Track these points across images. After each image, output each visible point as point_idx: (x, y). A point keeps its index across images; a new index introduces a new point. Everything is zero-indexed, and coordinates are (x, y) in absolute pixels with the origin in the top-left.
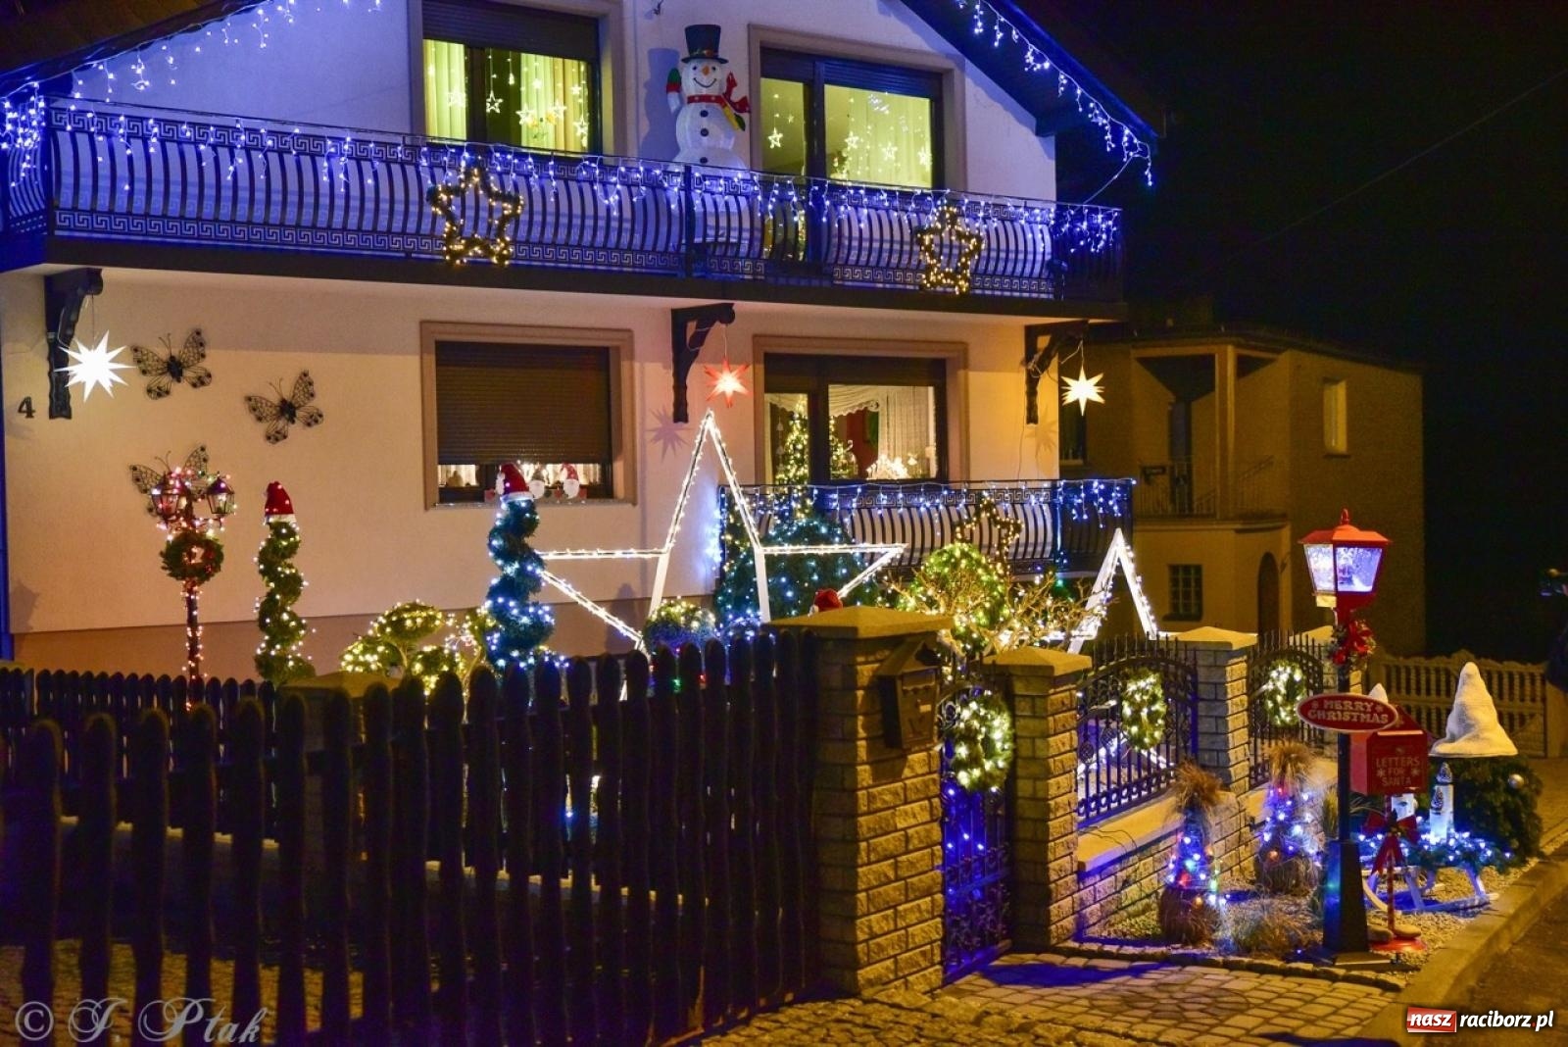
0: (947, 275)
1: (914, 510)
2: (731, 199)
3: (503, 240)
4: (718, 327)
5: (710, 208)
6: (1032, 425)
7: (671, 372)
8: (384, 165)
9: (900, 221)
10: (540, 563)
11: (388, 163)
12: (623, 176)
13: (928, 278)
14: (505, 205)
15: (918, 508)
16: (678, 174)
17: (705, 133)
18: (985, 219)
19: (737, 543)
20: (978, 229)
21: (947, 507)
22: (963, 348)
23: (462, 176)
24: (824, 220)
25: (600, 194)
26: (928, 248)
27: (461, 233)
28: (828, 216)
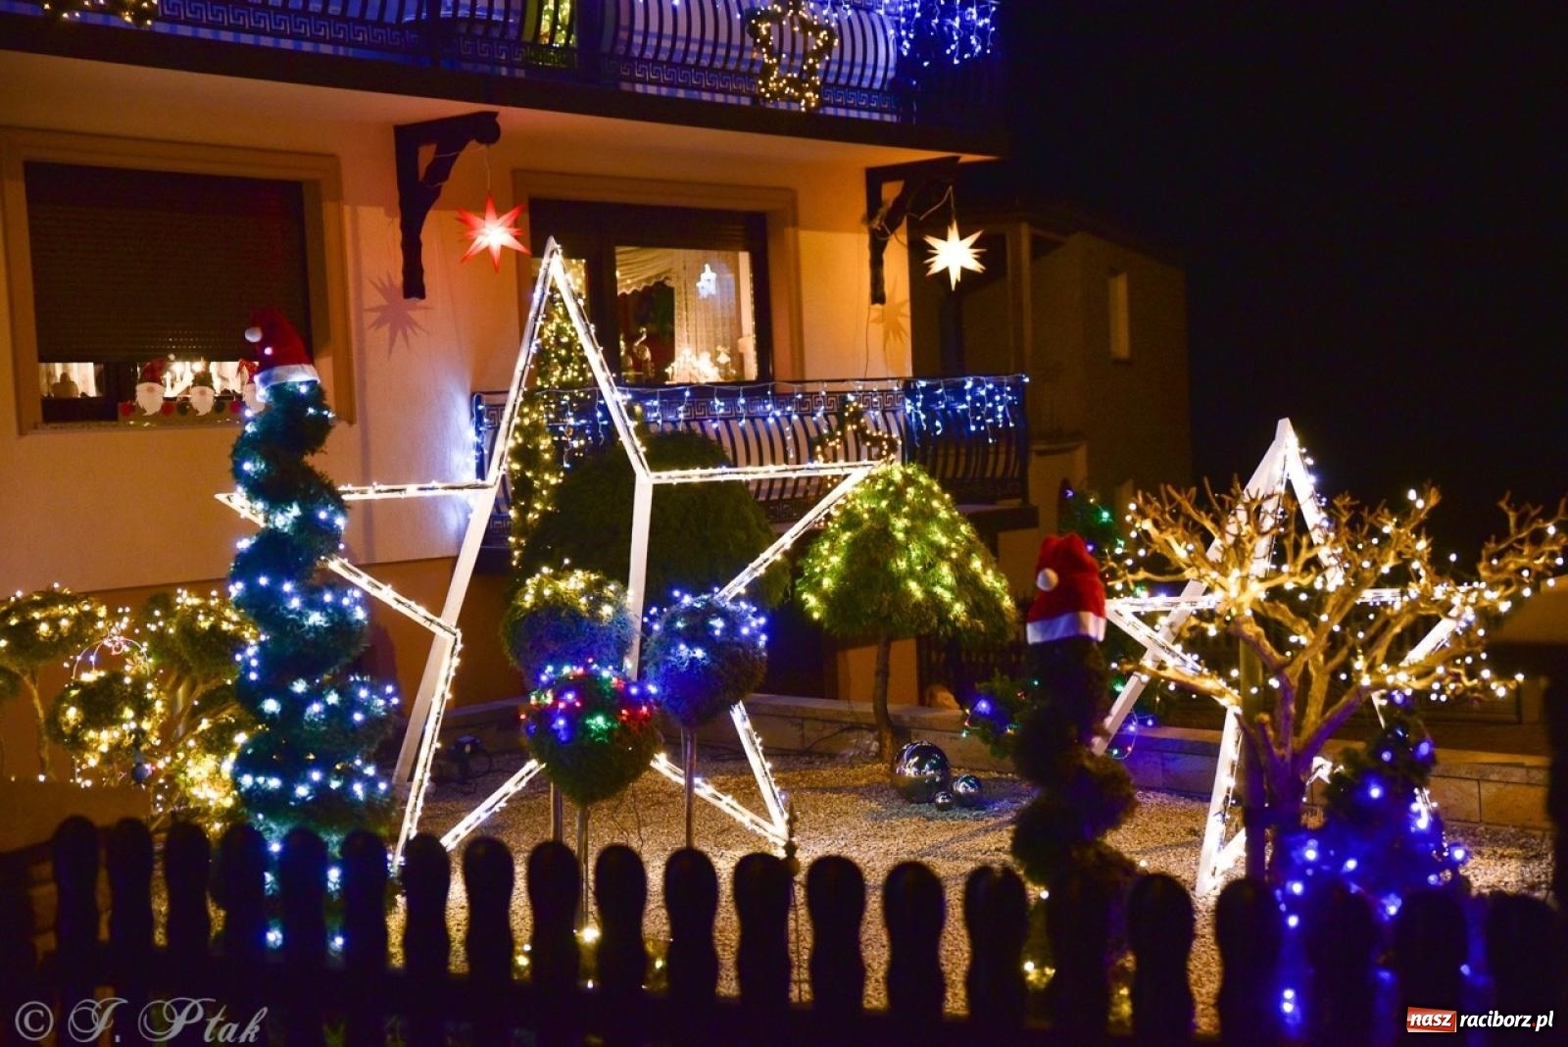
0: (791, 82)
1: (758, 422)
6: (878, 306)
10: (342, 507)
13: (766, 84)
15: (764, 419)
19: (529, 474)
21: (801, 417)
22: (790, 197)
26: (765, 41)
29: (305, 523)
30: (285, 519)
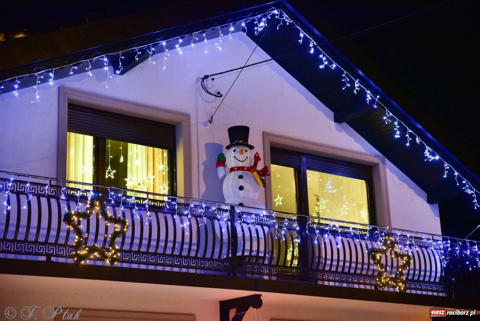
0: (391, 279)
2: (259, 228)
3: (114, 248)
4: (251, 310)
5: (247, 235)
8: (35, 198)
9: (361, 245)
11: (39, 196)
12: (191, 210)
13: (380, 281)
14: (116, 225)
16: (226, 211)
17: (241, 188)
18: (410, 245)
20: (407, 251)
23: (88, 206)
24: (316, 242)
25: (178, 221)
26: (379, 262)
27: (86, 244)
28: (318, 240)
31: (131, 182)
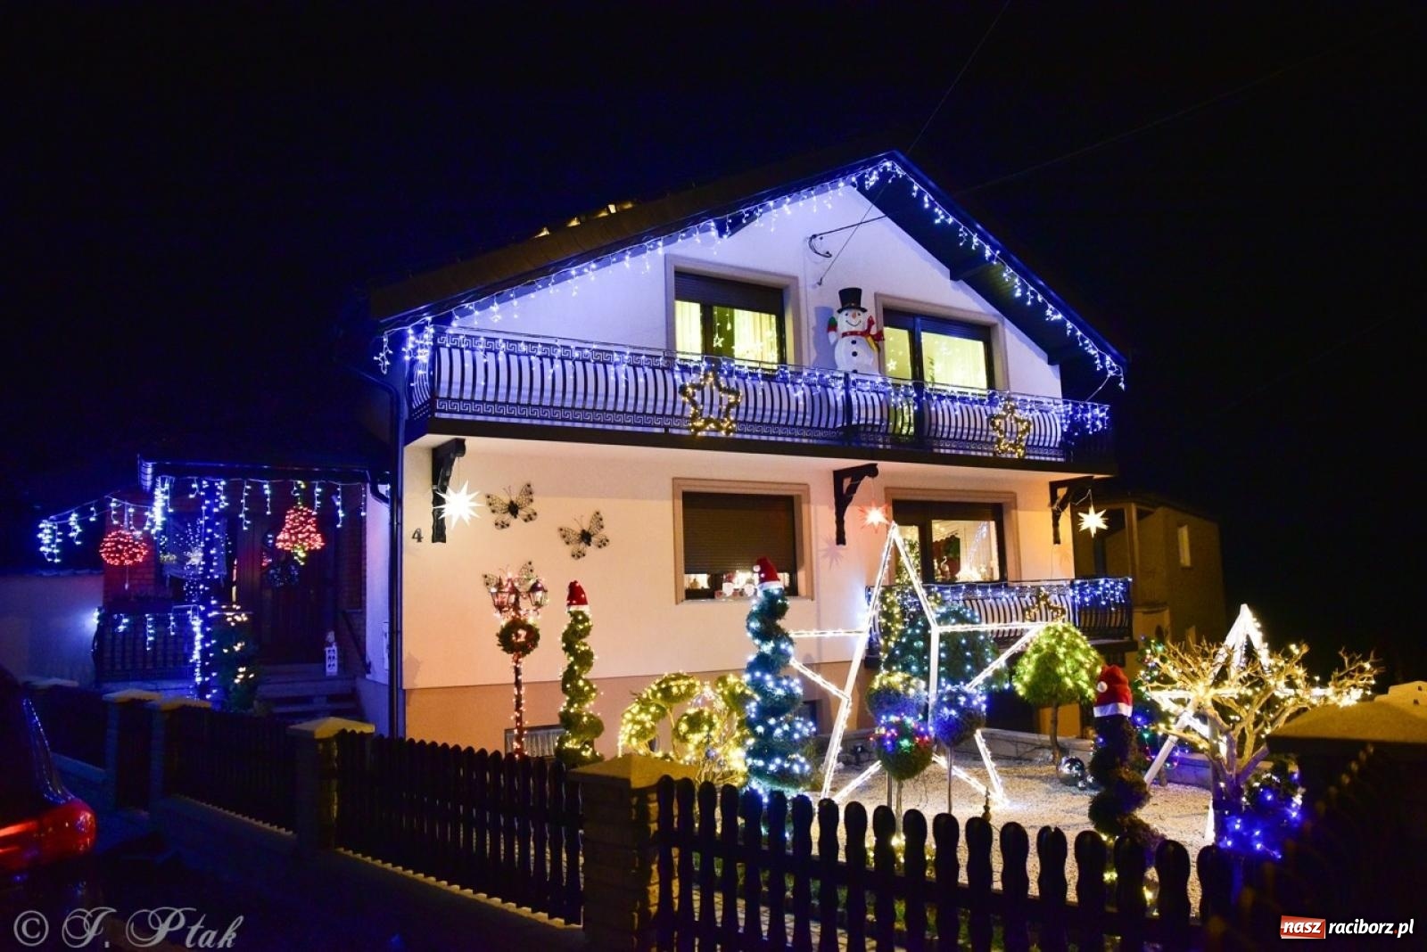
0: (1011, 445)
1: (998, 600)
2: (874, 395)
3: (729, 419)
4: (867, 479)
5: (862, 402)
6: (1057, 545)
7: (834, 511)
8: (651, 370)
9: (980, 411)
11: (654, 369)
12: (805, 379)
13: (999, 447)
14: (730, 396)
15: (1001, 599)
16: (840, 378)
17: (855, 354)
18: (1031, 410)
19: (889, 624)
20: (1027, 416)
21: (1019, 598)
22: (1013, 496)
23: (702, 377)
24: (933, 409)
25: (791, 390)
26: (998, 428)
27: (701, 415)
28: (936, 406)
29: (776, 650)
30: (767, 648)
31: (739, 349)
